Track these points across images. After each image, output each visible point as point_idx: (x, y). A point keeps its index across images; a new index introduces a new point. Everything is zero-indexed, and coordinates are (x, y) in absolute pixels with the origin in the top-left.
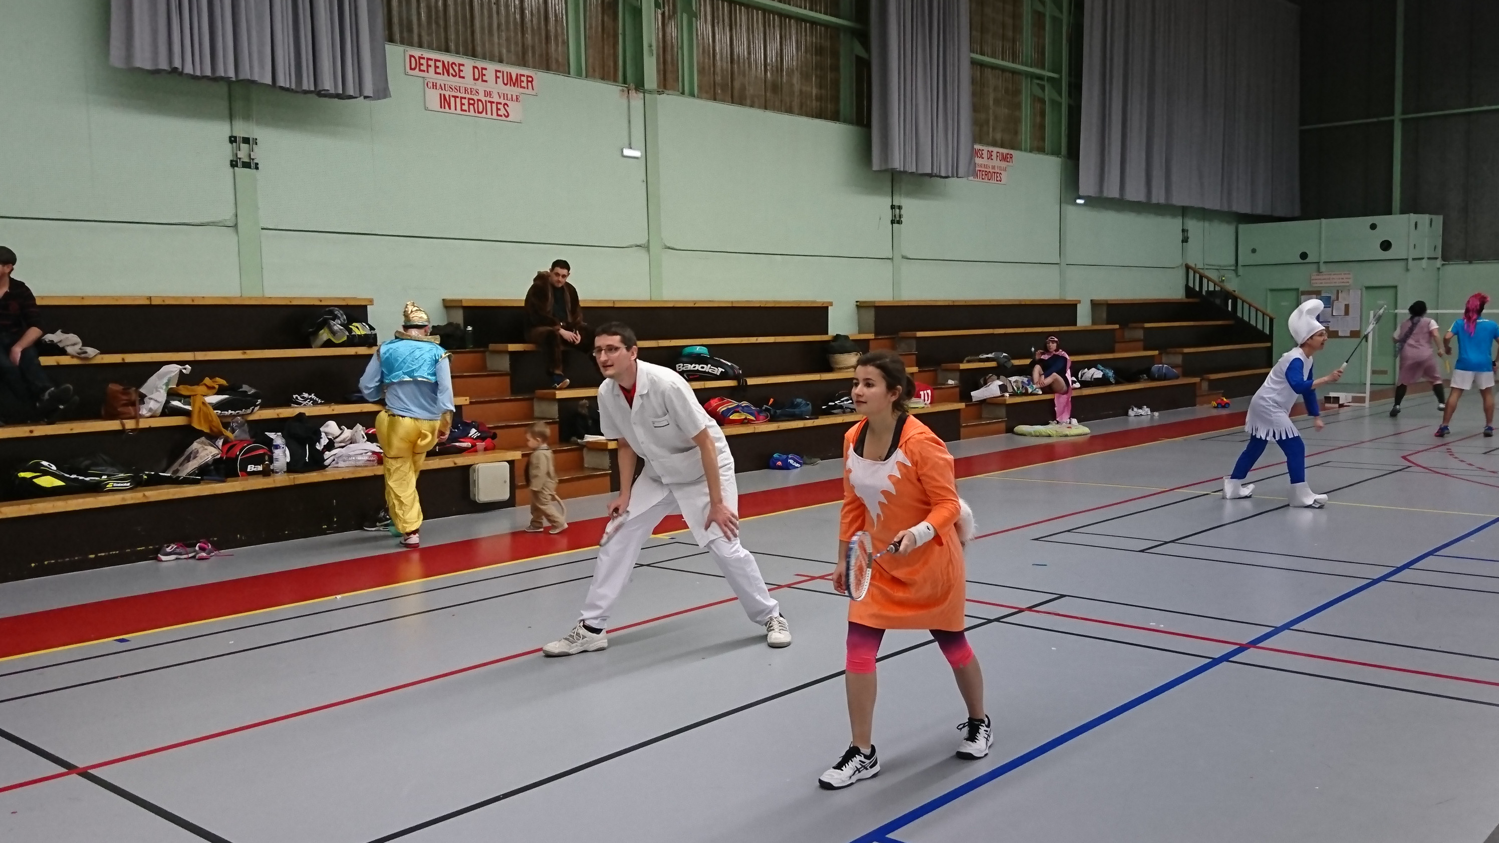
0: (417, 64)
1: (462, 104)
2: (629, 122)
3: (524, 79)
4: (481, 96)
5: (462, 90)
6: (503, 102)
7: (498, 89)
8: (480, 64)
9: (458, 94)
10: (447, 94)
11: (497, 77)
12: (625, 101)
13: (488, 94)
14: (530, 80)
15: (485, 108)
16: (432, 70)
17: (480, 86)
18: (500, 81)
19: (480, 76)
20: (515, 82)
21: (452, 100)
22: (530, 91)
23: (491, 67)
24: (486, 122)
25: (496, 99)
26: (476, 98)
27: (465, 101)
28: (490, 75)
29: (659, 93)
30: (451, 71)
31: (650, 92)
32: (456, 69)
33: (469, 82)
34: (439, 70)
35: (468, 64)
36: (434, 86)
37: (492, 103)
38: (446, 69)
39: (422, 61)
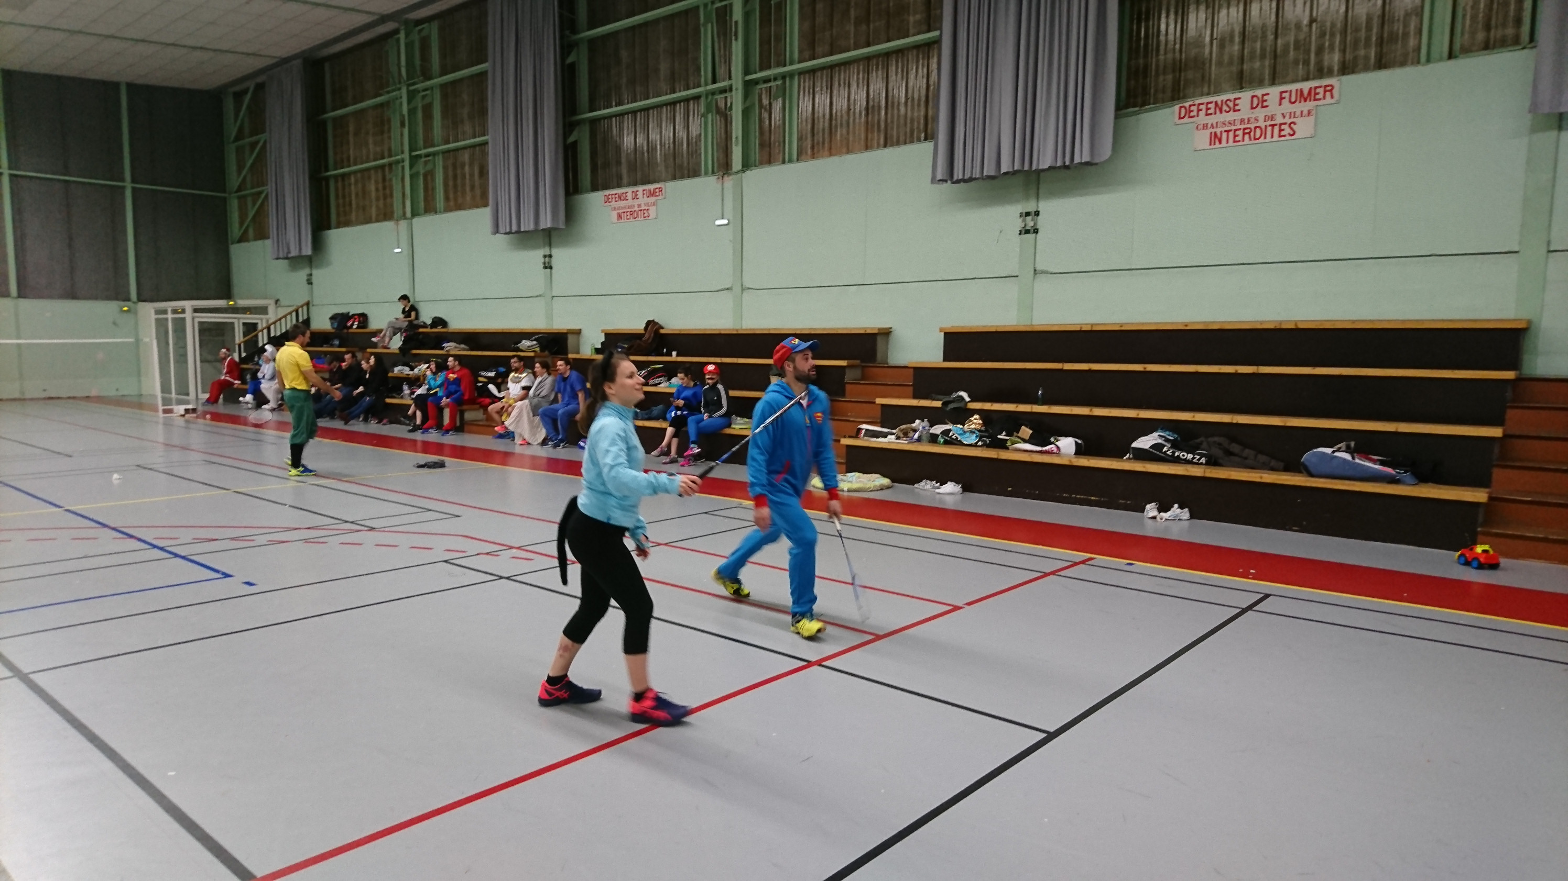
2: (723, 200)
3: (657, 190)
4: (636, 209)
5: (627, 207)
7: (643, 200)
9: (625, 210)
10: (620, 211)
12: (719, 186)
13: (639, 206)
14: (661, 190)
16: (614, 200)
18: (645, 195)
19: (635, 197)
20: (652, 194)
23: (640, 188)
26: (633, 210)
27: (628, 214)
28: (640, 194)
29: (743, 171)
30: (622, 198)
31: (737, 173)
32: (624, 195)
33: (630, 202)
34: (617, 199)
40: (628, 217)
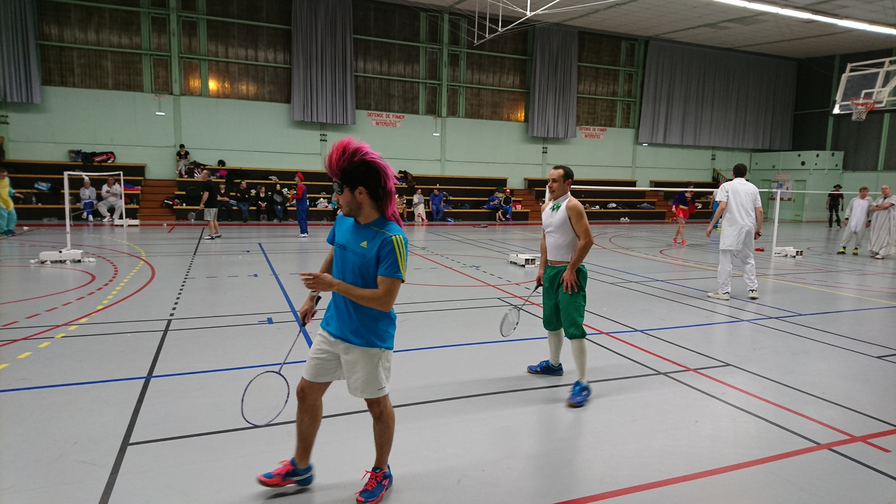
0: (370, 115)
1: (382, 124)
3: (401, 116)
6: (394, 123)
8: (388, 113)
11: (393, 116)
14: (403, 117)
15: (389, 125)
16: (374, 116)
17: (388, 119)
18: (394, 117)
19: (388, 116)
20: (397, 117)
21: (380, 123)
22: (403, 119)
24: (390, 128)
25: (393, 122)
35: (385, 114)
36: (375, 120)
37: (391, 123)
38: (378, 115)
39: (371, 114)
40: (383, 125)
